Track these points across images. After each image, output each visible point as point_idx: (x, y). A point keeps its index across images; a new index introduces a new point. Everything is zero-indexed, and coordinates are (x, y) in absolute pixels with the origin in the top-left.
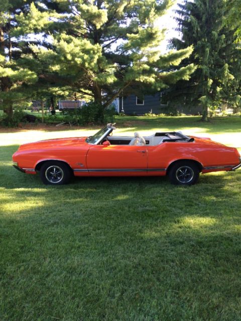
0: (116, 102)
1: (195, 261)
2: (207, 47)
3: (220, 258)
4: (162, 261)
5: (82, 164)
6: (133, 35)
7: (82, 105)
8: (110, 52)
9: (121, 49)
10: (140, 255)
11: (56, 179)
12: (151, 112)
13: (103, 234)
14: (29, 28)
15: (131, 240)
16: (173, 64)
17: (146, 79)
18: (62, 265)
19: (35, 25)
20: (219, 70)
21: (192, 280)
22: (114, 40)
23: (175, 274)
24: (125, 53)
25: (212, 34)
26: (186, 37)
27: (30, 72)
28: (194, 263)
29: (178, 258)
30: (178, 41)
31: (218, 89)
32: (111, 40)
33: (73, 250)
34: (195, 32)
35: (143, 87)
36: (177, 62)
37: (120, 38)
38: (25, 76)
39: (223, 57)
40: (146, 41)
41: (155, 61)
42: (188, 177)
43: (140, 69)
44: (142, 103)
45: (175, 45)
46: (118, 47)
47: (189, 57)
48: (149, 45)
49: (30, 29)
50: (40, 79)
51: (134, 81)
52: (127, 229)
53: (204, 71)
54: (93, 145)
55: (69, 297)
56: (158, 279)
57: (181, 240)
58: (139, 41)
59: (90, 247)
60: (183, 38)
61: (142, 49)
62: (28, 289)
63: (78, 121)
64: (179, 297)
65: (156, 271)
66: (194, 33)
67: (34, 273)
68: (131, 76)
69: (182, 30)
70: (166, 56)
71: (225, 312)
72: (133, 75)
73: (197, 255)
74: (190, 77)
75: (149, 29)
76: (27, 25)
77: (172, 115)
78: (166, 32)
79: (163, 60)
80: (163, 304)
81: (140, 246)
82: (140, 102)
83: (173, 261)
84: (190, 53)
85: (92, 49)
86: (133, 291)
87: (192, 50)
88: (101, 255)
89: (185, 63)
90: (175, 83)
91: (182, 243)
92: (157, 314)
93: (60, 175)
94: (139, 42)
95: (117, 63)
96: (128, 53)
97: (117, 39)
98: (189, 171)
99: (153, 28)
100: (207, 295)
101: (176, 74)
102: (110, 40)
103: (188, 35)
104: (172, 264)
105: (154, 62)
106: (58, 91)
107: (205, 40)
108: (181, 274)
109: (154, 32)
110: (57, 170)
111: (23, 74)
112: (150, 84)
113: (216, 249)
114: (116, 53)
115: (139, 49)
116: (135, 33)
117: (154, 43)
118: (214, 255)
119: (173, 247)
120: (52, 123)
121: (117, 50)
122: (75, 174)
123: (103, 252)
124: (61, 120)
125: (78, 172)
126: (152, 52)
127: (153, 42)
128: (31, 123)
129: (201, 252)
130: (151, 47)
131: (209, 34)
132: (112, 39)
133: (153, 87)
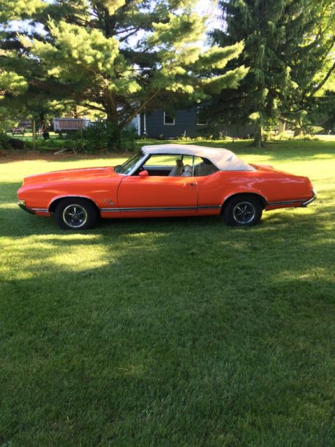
0: (137, 121)
1: (270, 307)
2: (262, 43)
3: (299, 304)
4: (233, 309)
5: (112, 202)
6: (161, 25)
7: (87, 125)
8: (127, 49)
9: (143, 45)
10: (205, 304)
11: (77, 222)
12: (185, 135)
13: (154, 283)
14: (14, 13)
15: (191, 289)
16: (216, 67)
17: (180, 89)
18: (115, 317)
19: (23, 9)
20: (278, 75)
21: (271, 326)
22: (133, 31)
23: (251, 321)
24: (149, 50)
25: (267, 25)
26: (233, 28)
27: (17, 77)
28: (270, 309)
29: (251, 305)
30: (222, 33)
31: (276, 102)
32: (130, 32)
33: (122, 302)
34: (246, 22)
35: (175, 98)
36: (222, 64)
37: (143, 28)
38: (10, 82)
39: (283, 58)
40: (180, 33)
41: (193, 62)
42: (248, 216)
43: (172, 74)
44: (172, 122)
45: (216, 40)
46: (139, 41)
47: (237, 57)
48: (185, 39)
49: (16, 14)
50: (30, 86)
51: (163, 90)
52: (182, 278)
53: (258, 77)
54: (125, 177)
55: (134, 349)
56: (232, 327)
57: (251, 287)
58: (171, 33)
59: (143, 298)
60: (228, 30)
61: (176, 44)
62: (83, 343)
63: (85, 147)
64: (260, 343)
65: (228, 320)
66: (243, 23)
67: (84, 327)
68: (160, 83)
69: (227, 19)
70: (207, 55)
71: (313, 355)
72: (163, 82)
73: (273, 301)
74: (239, 85)
75: (186, 16)
76: (12, 9)
77: (213, 139)
78: (207, 21)
79: (203, 60)
80: (243, 350)
81: (203, 296)
82: (169, 120)
83: (245, 309)
84: (240, 51)
85: (106, 44)
86: (206, 339)
87: (243, 48)
88: (158, 306)
89: (232, 65)
90: (219, 93)
91: (252, 290)
92: (238, 360)
93: (82, 217)
94: (170, 35)
95: (137, 64)
96: (152, 51)
97: (138, 30)
98: (249, 208)
99: (191, 16)
100: (291, 340)
101: (222, 80)
102: (127, 31)
103: (235, 26)
104: (245, 311)
105: (191, 64)
106: (57, 104)
107: (258, 33)
108: (257, 321)
109: (191, 21)
110: (78, 209)
111: (7, 79)
112: (187, 94)
113: (294, 294)
114: (136, 50)
115: (169, 46)
116: (164, 22)
117: (192, 36)
118: (292, 300)
119: (242, 295)
120: (48, 151)
121: (139, 46)
122: (103, 215)
123: (160, 302)
124: (60, 146)
125: (106, 212)
126: (188, 49)
127: (190, 35)
128: (18, 151)
129: (276, 299)
130: (187, 42)
131: (263, 25)
132: (131, 29)
133: (190, 98)
